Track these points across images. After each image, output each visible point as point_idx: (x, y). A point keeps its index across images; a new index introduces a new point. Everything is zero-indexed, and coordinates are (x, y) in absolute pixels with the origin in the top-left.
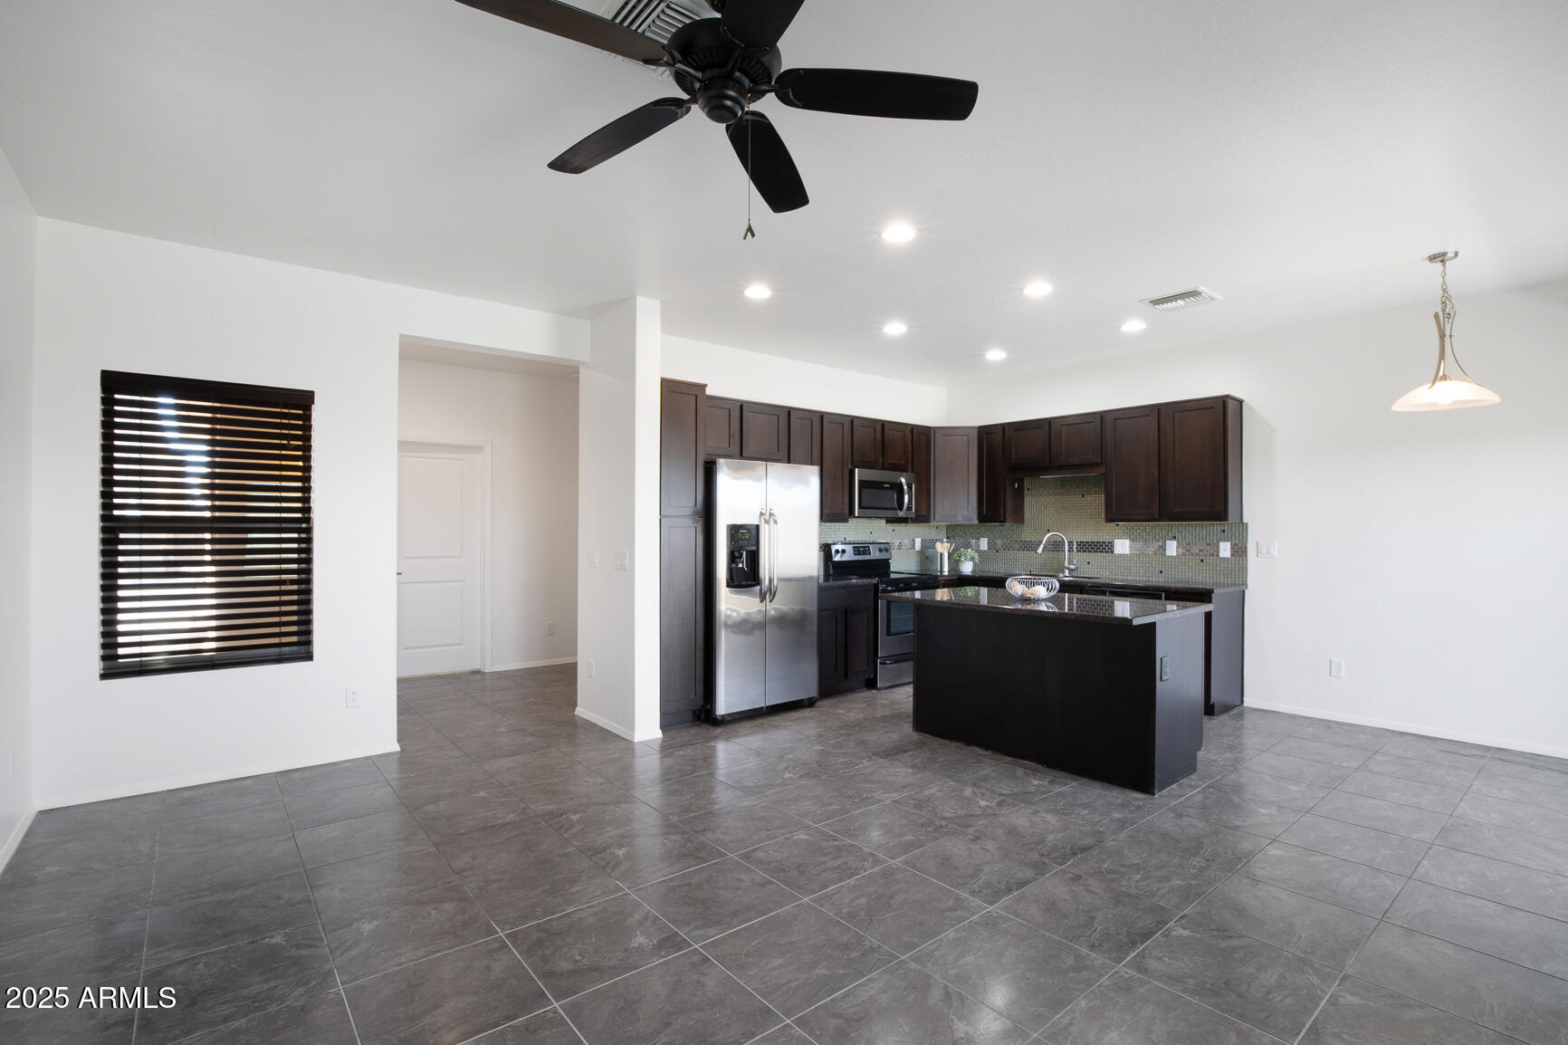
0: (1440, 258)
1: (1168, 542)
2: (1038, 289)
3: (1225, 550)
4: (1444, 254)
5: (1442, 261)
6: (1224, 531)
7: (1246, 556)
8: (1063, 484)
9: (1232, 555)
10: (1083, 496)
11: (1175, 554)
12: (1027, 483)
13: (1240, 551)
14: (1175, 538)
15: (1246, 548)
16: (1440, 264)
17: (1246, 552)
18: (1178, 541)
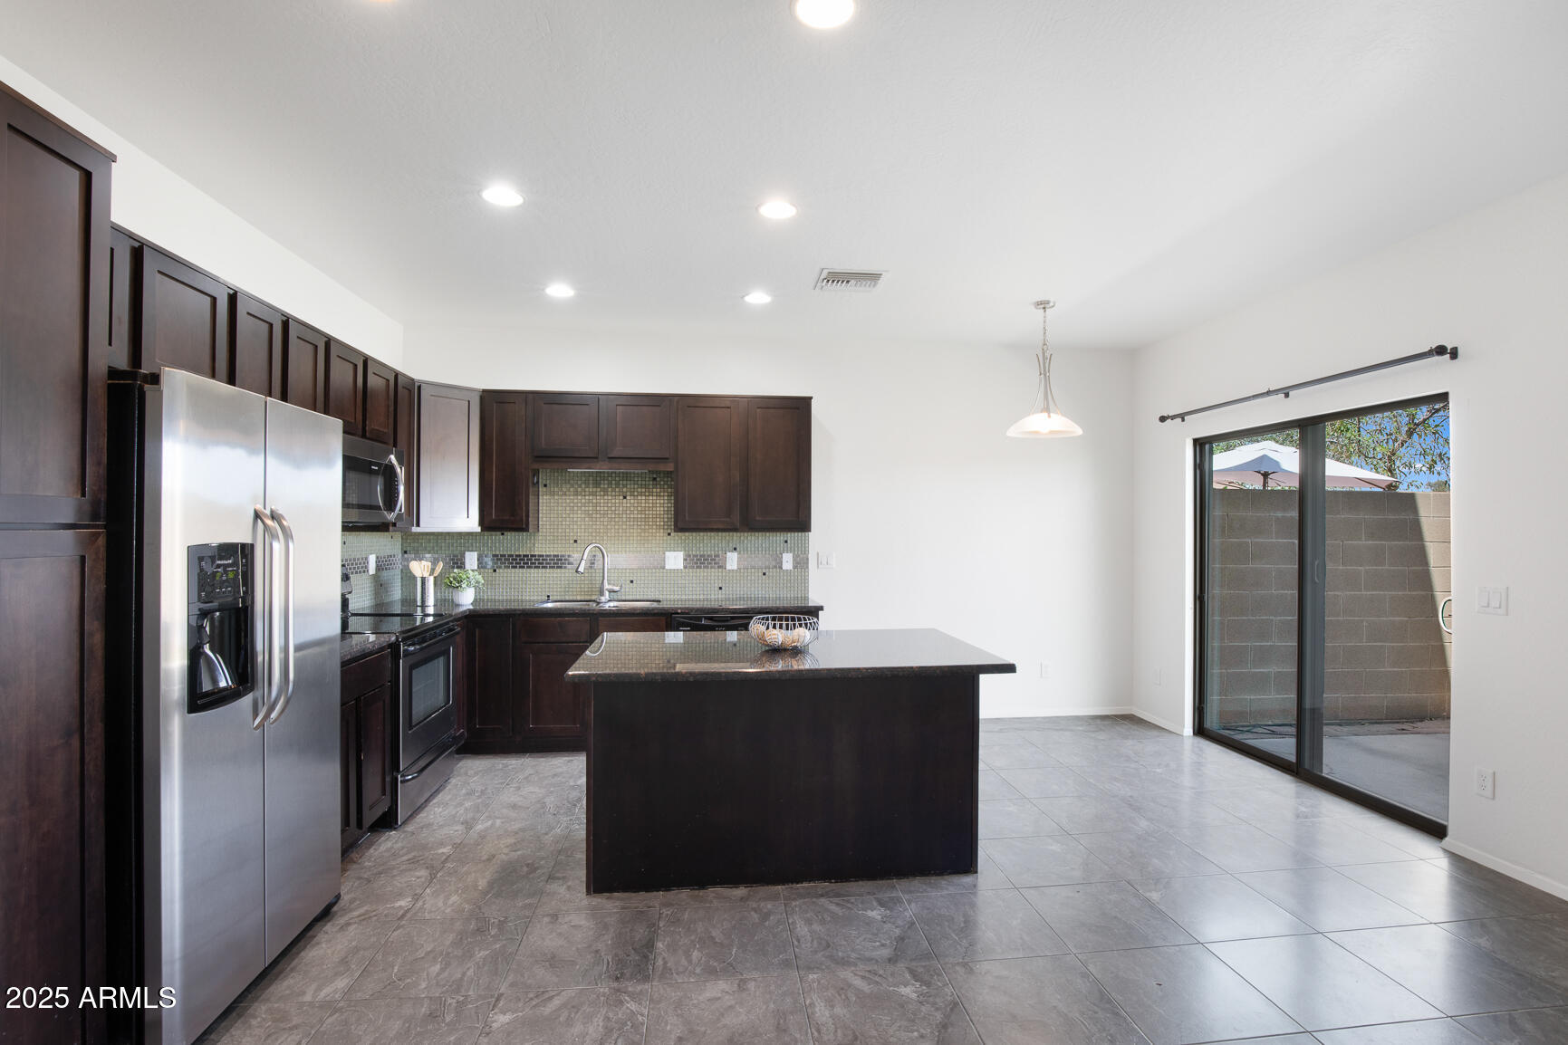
0: (1043, 305)
1: (728, 554)
2: (777, 209)
3: (788, 561)
4: (1048, 302)
5: (1044, 308)
6: (786, 542)
7: (808, 567)
8: (597, 480)
9: (795, 567)
10: (625, 497)
11: (735, 568)
12: (542, 478)
13: (801, 563)
14: (735, 549)
15: (808, 559)
16: (1042, 311)
17: (808, 563)
18: (739, 553)
